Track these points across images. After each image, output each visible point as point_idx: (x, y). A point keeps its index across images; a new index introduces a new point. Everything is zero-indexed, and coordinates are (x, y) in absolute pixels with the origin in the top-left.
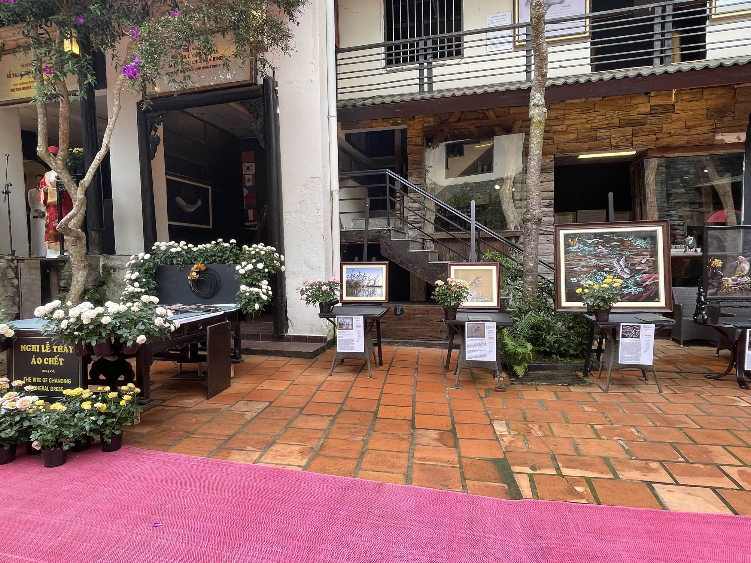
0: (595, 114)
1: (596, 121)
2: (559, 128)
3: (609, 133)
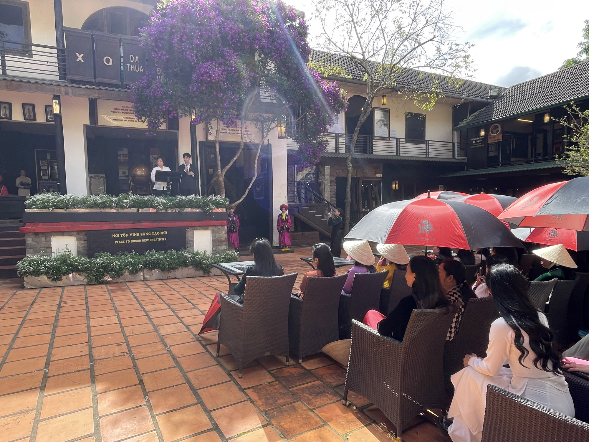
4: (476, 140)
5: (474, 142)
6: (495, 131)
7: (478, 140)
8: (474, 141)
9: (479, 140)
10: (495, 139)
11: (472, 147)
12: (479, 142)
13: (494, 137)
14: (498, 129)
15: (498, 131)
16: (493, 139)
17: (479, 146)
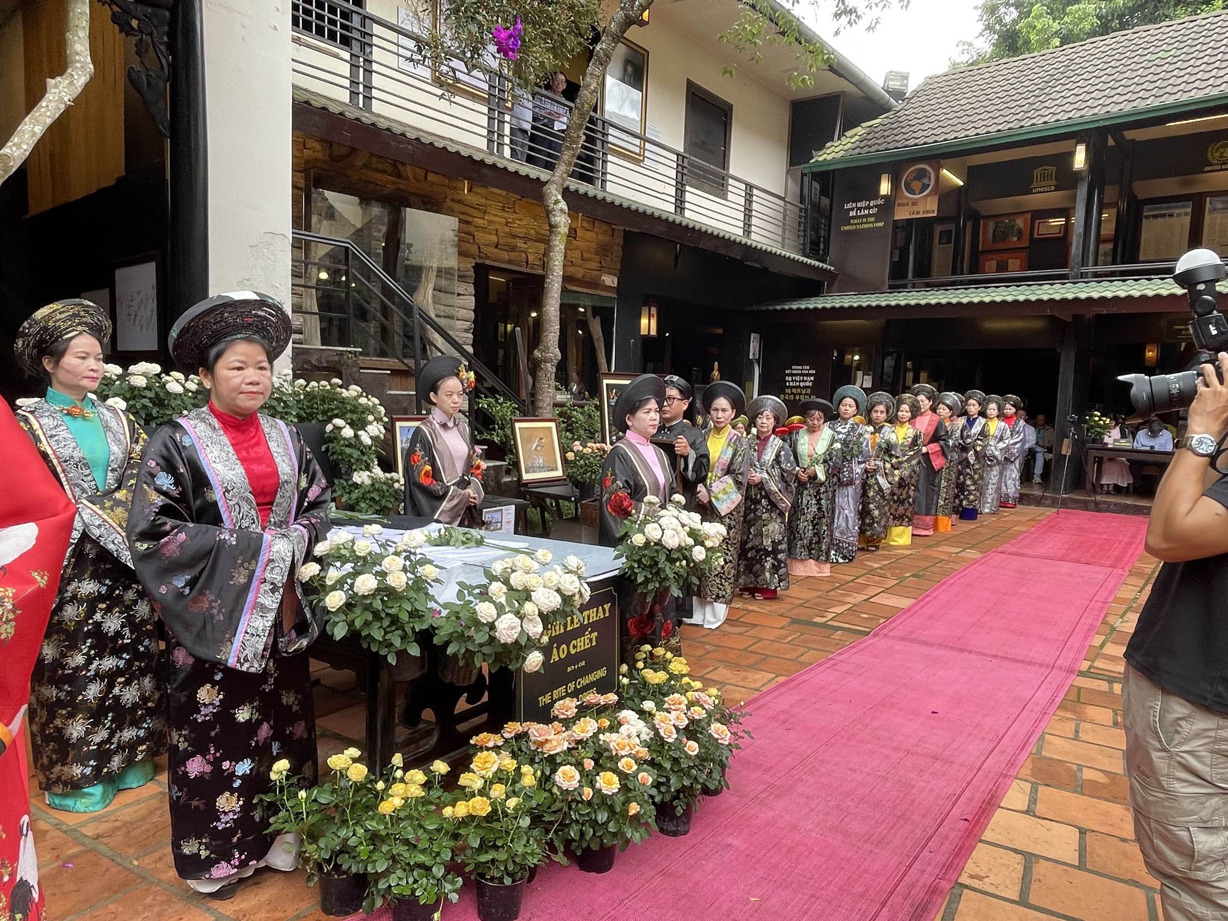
0: (515, 216)
1: (516, 225)
2: (480, 222)
3: (525, 246)
4: (860, 209)
5: (852, 214)
6: (916, 185)
7: (865, 208)
8: (852, 209)
9: (869, 207)
10: (915, 208)
11: (846, 228)
12: (869, 215)
13: (914, 204)
14: (926, 181)
15: (925, 187)
16: (910, 208)
17: (866, 226)
